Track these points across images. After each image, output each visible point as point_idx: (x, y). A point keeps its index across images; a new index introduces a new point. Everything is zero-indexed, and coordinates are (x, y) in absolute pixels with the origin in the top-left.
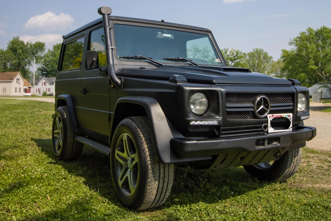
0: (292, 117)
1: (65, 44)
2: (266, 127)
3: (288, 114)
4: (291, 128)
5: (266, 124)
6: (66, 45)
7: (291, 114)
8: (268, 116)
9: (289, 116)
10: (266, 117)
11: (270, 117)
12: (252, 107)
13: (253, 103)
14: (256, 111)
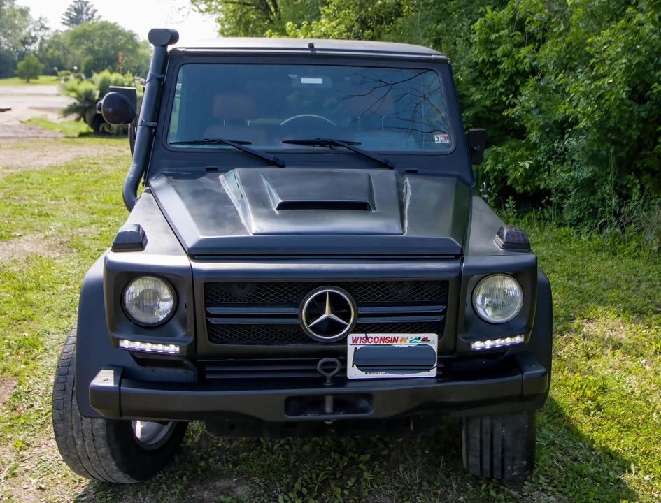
0: (436, 343)
7: (433, 338)
8: (349, 337)
9: (425, 340)
10: (344, 341)
11: (355, 340)
12: (296, 316)
13: (298, 305)
14: (308, 327)
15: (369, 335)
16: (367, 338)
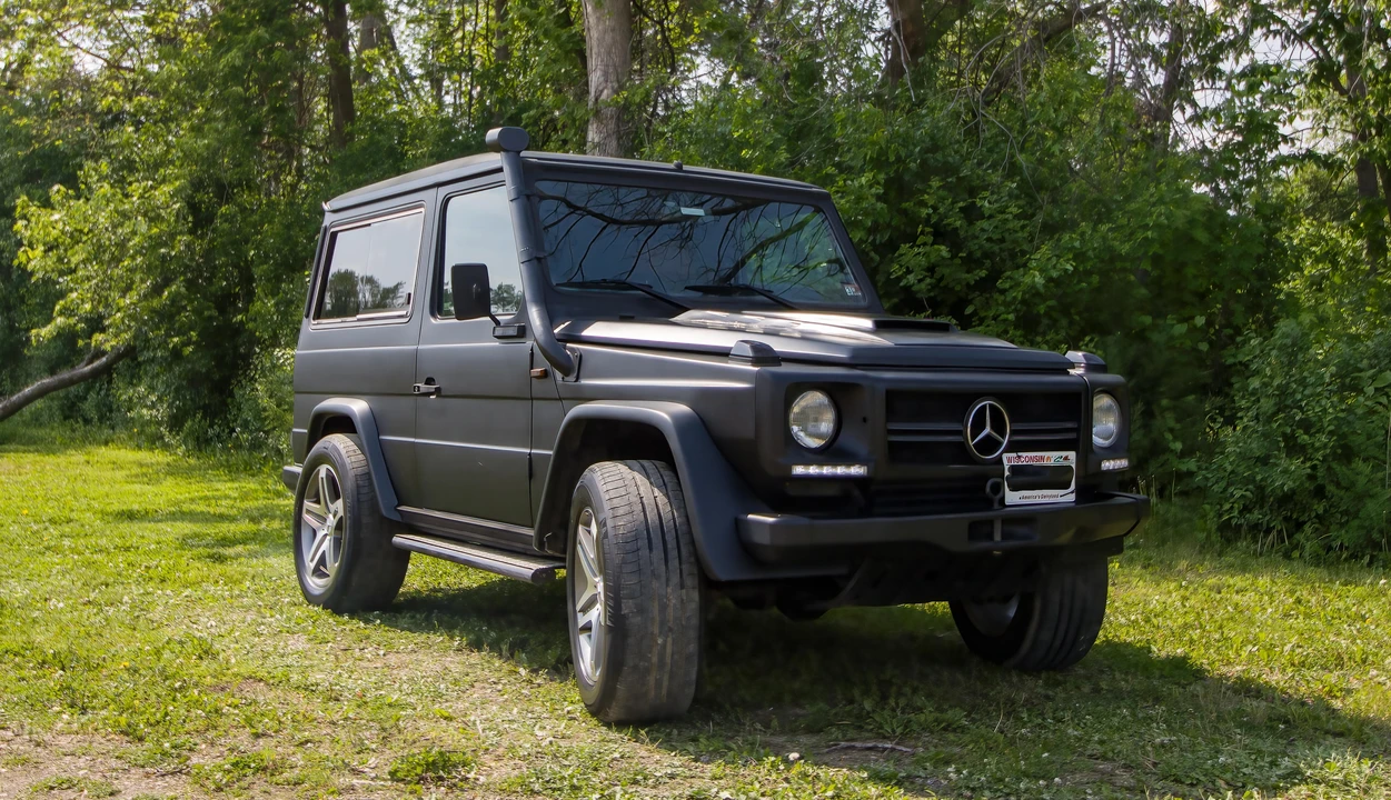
0: (1074, 461)
1: (332, 230)
2: (998, 488)
3: (1064, 454)
4: (1072, 492)
5: (999, 480)
6: (337, 232)
7: (1072, 455)
8: (1005, 456)
9: (1066, 458)
10: (999, 461)
11: (1009, 460)
12: (959, 433)
13: (962, 420)
14: (971, 444)
15: (1020, 454)
16: (1019, 457)
